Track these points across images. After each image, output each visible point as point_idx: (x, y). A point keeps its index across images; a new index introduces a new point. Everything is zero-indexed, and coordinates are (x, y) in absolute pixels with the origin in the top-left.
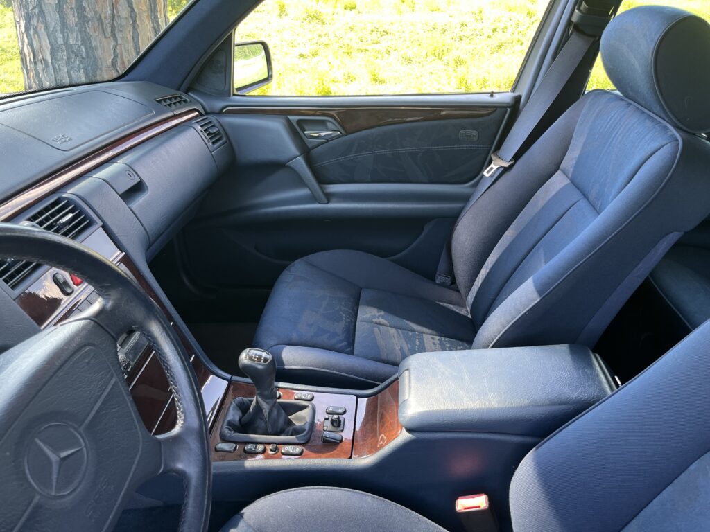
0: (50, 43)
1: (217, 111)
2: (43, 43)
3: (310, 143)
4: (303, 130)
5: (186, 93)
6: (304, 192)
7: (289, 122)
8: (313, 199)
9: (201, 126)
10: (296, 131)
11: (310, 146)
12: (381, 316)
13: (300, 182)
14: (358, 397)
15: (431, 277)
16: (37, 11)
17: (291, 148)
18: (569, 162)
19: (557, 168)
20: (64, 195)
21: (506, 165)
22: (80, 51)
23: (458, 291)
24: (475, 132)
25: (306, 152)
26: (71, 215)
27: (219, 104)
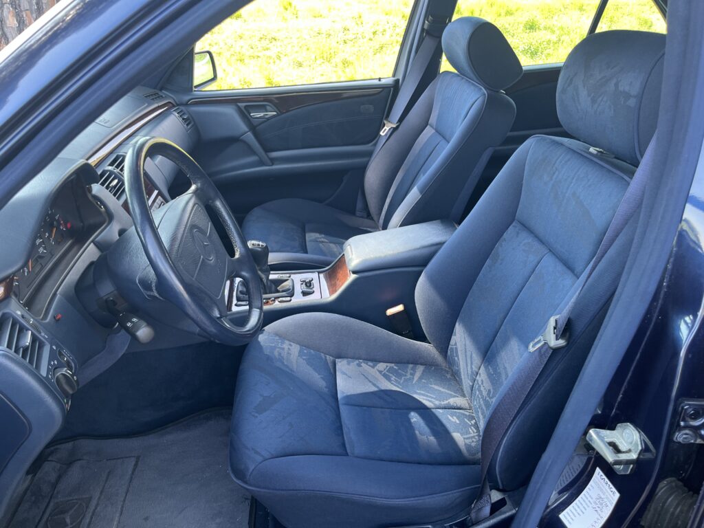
1: (184, 102)
3: (255, 122)
4: (250, 113)
5: (161, 91)
6: (253, 159)
7: (239, 108)
8: (261, 163)
9: (177, 113)
10: (244, 114)
11: (255, 124)
12: (322, 237)
13: (251, 151)
14: (319, 273)
15: (353, 213)
17: (243, 127)
18: (433, 119)
19: (426, 123)
20: (120, 154)
21: (394, 126)
23: (372, 219)
24: (371, 106)
25: (252, 127)
27: (186, 98)
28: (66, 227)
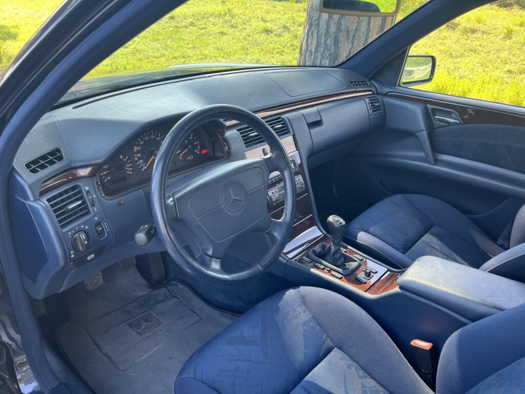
0: (317, 41)
1: (384, 93)
2: (314, 41)
3: (436, 124)
4: (435, 115)
5: (370, 80)
7: (426, 108)
8: (425, 160)
9: (370, 100)
10: (429, 115)
11: (435, 126)
12: (437, 244)
13: (421, 148)
14: (388, 270)
16: (316, 22)
17: (422, 125)
20: (282, 116)
22: (331, 48)
25: (431, 130)
26: (281, 125)
27: (386, 90)
28: (200, 152)
